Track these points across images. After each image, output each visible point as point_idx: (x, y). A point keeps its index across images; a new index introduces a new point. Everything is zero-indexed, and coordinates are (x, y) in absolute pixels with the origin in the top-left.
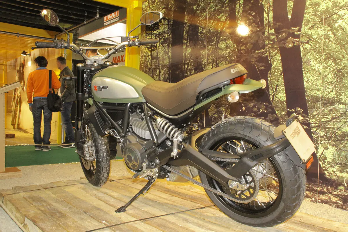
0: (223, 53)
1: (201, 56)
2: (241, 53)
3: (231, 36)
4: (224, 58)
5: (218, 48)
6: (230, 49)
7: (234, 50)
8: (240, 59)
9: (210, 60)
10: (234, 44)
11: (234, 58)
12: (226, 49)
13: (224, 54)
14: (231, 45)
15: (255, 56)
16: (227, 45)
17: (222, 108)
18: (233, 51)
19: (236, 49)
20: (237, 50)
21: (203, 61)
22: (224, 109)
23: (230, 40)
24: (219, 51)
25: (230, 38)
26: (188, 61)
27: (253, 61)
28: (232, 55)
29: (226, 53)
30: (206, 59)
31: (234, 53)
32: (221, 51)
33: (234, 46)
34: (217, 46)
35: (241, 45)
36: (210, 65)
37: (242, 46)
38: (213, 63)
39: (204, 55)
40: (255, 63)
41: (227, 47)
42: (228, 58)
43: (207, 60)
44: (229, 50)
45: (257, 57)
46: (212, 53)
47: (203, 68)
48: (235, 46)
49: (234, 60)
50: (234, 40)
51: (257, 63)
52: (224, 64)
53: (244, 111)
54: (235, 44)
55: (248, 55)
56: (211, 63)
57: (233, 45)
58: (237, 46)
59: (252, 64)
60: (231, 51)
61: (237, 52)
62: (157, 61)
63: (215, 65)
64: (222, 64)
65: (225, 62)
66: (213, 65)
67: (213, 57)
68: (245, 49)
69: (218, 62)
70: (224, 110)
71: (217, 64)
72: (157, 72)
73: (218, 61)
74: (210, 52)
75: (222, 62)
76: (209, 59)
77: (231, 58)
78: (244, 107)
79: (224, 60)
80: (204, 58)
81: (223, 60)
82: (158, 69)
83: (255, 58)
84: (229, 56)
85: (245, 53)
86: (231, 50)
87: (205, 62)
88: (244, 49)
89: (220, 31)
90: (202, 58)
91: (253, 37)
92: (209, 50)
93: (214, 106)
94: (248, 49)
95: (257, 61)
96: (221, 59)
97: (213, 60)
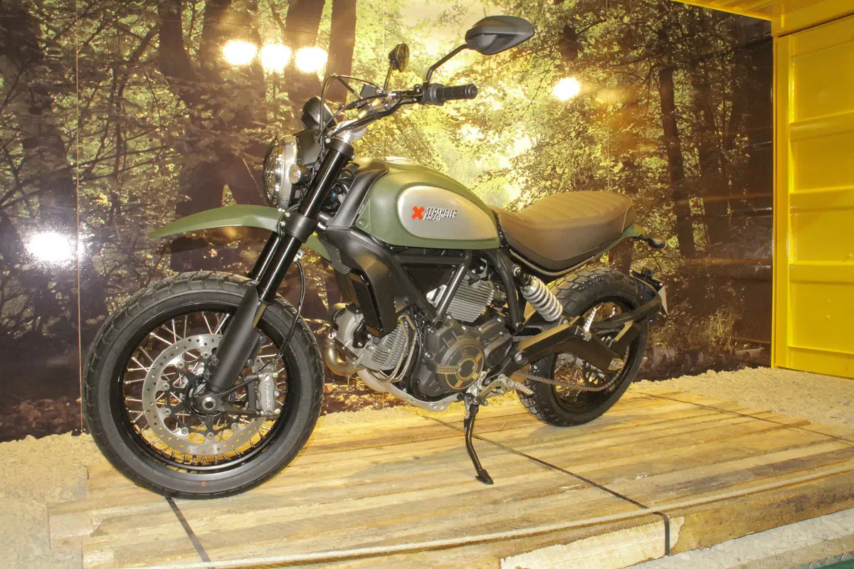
0: (142, 115)
1: (55, 110)
2: (202, 127)
3: (168, 81)
4: (147, 128)
5: (125, 99)
6: (168, 112)
7: (178, 116)
8: (199, 140)
9: (94, 127)
10: (179, 100)
11: (180, 133)
12: (154, 107)
13: (144, 119)
14: (171, 102)
15: (241, 139)
16: (155, 98)
17: (143, 251)
18: (174, 117)
19: (185, 114)
20: (187, 116)
21: (62, 125)
22: (151, 253)
23: (164, 88)
24: (128, 109)
25: (165, 83)
27: (236, 150)
28: (173, 127)
29: (153, 118)
30: (76, 122)
31: (180, 122)
32: (135, 110)
33: (178, 105)
34: (120, 93)
35: (200, 107)
36: (92, 140)
37: (205, 110)
38: (106, 136)
39: (66, 109)
40: (240, 154)
41: (155, 104)
42: (158, 130)
43: (80, 124)
44: (163, 113)
45: (247, 142)
46: (100, 108)
47: (66, 144)
48: (183, 106)
49: (182, 140)
50: (178, 92)
51: (246, 155)
52: (146, 143)
53: (215, 257)
54: (182, 102)
55: (221, 134)
56: (95, 133)
57: (174, 103)
58: (188, 106)
59: (234, 155)
60: (169, 117)
61: (189, 122)
64: (140, 142)
65: (151, 140)
67: (106, 119)
68: (213, 119)
69: (122, 135)
70: (149, 256)
71: (120, 140)
73: (125, 133)
74: (92, 104)
75: (138, 138)
76: (87, 122)
77: (169, 132)
78: (215, 249)
79: (146, 133)
80: (66, 116)
81: (142, 134)
83: (243, 143)
84: (162, 127)
85: (212, 129)
86: (171, 115)
87: (71, 129)
88: (209, 119)
89: (127, 57)
90: (57, 115)
91: (236, 97)
92: (89, 100)
93: (114, 248)
94: (221, 120)
95: (246, 151)
96: (136, 131)
97: (106, 129)
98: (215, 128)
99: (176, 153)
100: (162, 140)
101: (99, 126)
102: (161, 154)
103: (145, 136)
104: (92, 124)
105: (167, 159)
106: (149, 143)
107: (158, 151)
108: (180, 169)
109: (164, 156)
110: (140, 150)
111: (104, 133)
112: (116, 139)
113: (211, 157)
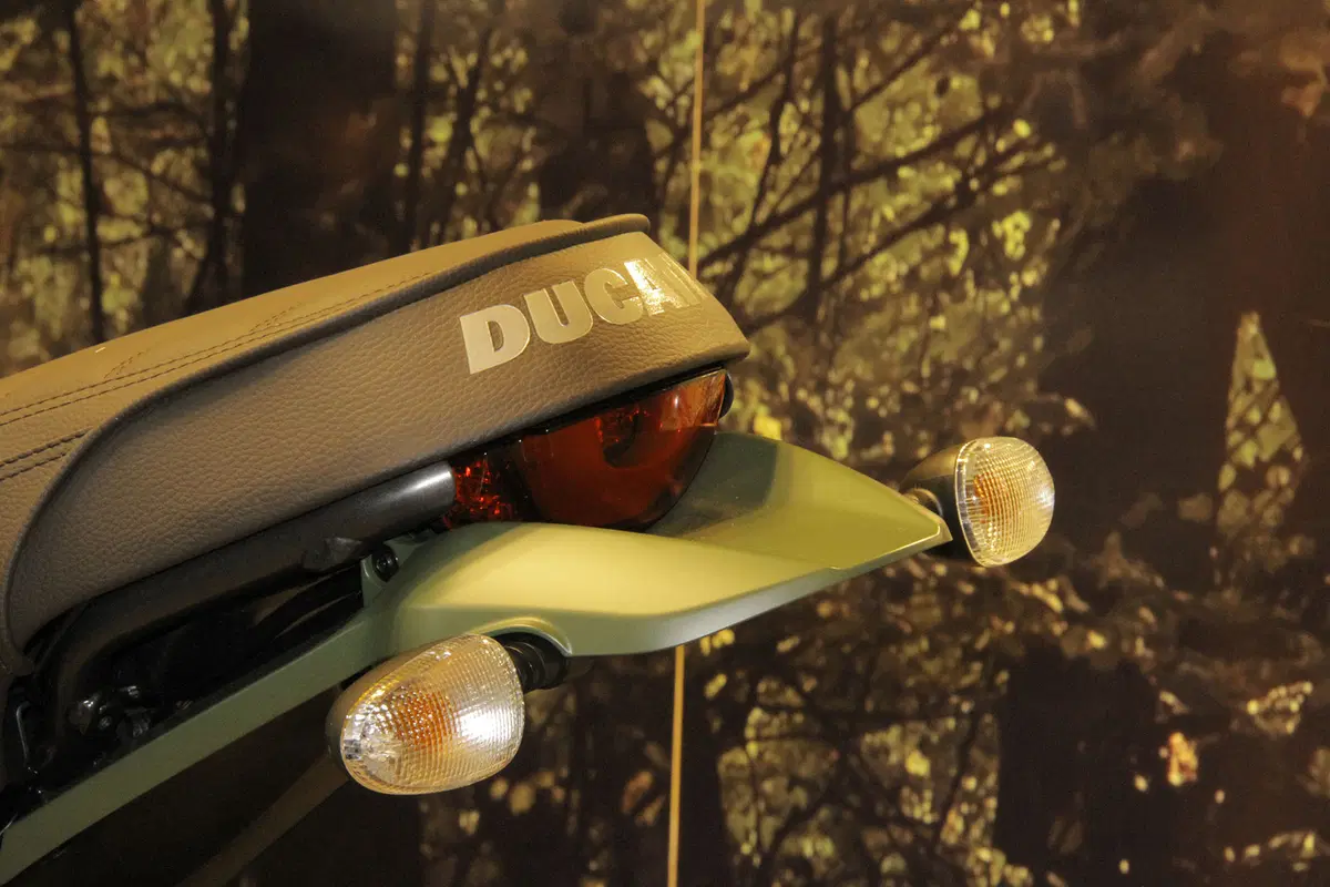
4: (932, 20)
8: (1135, 52)
9: (750, 56)
11: (1060, 23)
17: (892, 736)
21: (652, 68)
22: (924, 747)
26: (463, 54)
30: (695, 40)
36: (743, 121)
38: (788, 95)
42: (973, 18)
43: (711, 51)
47: (661, 166)
49: (1062, 64)
52: (926, 109)
53: (1187, 785)
56: (755, 87)
59: (1295, 113)
62: (63, 39)
63: (805, 121)
64: (904, 105)
65: (942, 88)
66: (788, 125)
69: (842, 76)
70: (918, 765)
71: (832, 99)
72: (53, 196)
73: (850, 68)
75: (896, 87)
76: (729, 36)
77: (1017, 19)
78: (1188, 737)
79: (927, 49)
80: (665, 15)
81: (912, 62)
82: (67, 149)
87: (680, 81)
93: (791, 710)
96: (889, 45)
97: (788, 51)
99: (1039, 147)
100: (987, 83)
101: (766, 45)
102: (980, 160)
103: (924, 64)
104: (744, 42)
105: (1000, 189)
106: (935, 103)
107: (964, 148)
108: (1051, 238)
109: (991, 173)
110: (901, 152)
111: (780, 79)
112: (818, 106)
113: (1186, 149)
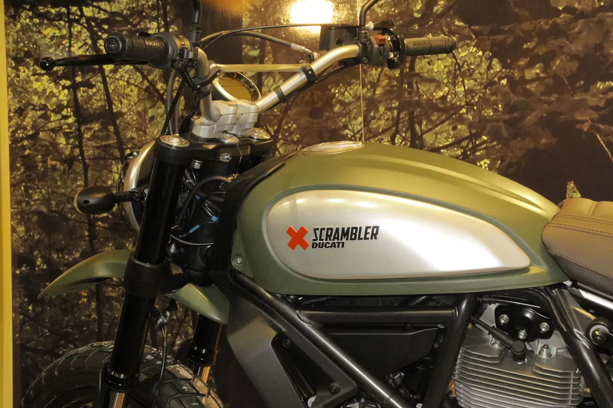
0: (441, 94)
1: (337, 108)
2: (528, 93)
3: (474, 32)
4: (449, 111)
5: (418, 75)
6: (476, 80)
7: (490, 84)
8: (523, 117)
9: (382, 122)
10: (491, 59)
11: (495, 111)
12: (455, 77)
13: (443, 98)
14: (479, 65)
15: (592, 101)
16: (457, 63)
18: (485, 88)
19: (500, 79)
20: (504, 82)
21: (345, 127)
23: (468, 45)
24: (423, 88)
25: (470, 38)
26: (272, 126)
27: (583, 122)
28: (485, 102)
29: (456, 94)
30: (361, 119)
31: (493, 94)
32: (432, 87)
33: (490, 67)
34: (412, 67)
35: (522, 63)
37: (530, 65)
38: (397, 132)
39: (349, 104)
40: (592, 127)
41: (458, 73)
42: (464, 110)
43: (366, 122)
44: (469, 83)
45: (602, 104)
46: (389, 93)
48: (497, 66)
49: (497, 121)
50: (489, 47)
51: (602, 127)
52: (449, 134)
54: (495, 62)
55: (558, 99)
56: (384, 131)
57: (484, 66)
58: (505, 65)
59: (582, 131)
60: (479, 88)
61: (507, 89)
62: (112, 128)
63: (404, 139)
64: (441, 133)
65: (455, 128)
66: (398, 139)
67: (395, 108)
68: (545, 78)
69: (417, 127)
71: (414, 133)
72: (111, 172)
73: (420, 124)
74: (379, 91)
75: (437, 129)
76: (373, 118)
77: (480, 110)
79: (447, 119)
80: (349, 113)
81: (443, 122)
82: (115, 158)
83: (596, 108)
84: (469, 105)
85: (542, 94)
86: (481, 84)
87: (356, 130)
88: (537, 78)
89: (418, 12)
90: (341, 115)
91: (580, 32)
92: (374, 85)
94: (555, 77)
95: (602, 120)
96: (433, 118)
97: (396, 122)
98: (548, 91)
99: (491, 142)
100: (470, 126)
101: (388, 120)
102: (470, 146)
103: (447, 123)
104: (379, 119)
105: (478, 153)
106: (452, 133)
107: (464, 144)
108: (498, 165)
109: (475, 148)
110: (440, 145)
111: (394, 128)
112: (409, 134)
113: (544, 141)
